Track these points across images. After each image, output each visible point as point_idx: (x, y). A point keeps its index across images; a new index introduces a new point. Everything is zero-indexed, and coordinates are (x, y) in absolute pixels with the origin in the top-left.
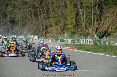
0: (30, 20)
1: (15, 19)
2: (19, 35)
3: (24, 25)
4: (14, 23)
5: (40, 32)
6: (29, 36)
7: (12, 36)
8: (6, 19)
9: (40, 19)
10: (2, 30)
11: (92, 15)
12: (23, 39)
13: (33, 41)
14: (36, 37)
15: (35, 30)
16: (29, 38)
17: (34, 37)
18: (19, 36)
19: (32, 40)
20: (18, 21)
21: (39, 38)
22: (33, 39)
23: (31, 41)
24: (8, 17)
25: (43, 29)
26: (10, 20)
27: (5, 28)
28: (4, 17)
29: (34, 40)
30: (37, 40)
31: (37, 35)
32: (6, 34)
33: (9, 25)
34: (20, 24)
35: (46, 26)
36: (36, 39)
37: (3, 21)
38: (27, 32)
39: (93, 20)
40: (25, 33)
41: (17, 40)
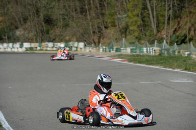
0: (75, 19)
1: (52, 17)
2: (56, 42)
3: (66, 26)
4: (51, 24)
5: (89, 36)
6: (71, 43)
7: (47, 43)
8: (38, 17)
9: (89, 17)
10: (33, 34)
11: (165, 10)
13: (77, 50)
14: (81, 45)
15: (82, 34)
17: (78, 44)
18: (56, 44)
19: (75, 49)
20: (57, 19)
21: (85, 46)
22: (77, 48)
23: (74, 51)
24: (42, 15)
25: (94, 32)
26: (44, 19)
27: (37, 31)
28: (35, 13)
29: (79, 49)
30: (83, 50)
33: (42, 27)
35: (99, 27)
36: (81, 48)
37: (33, 20)
39: (166, 18)
40: (67, 38)
41: (55, 49)
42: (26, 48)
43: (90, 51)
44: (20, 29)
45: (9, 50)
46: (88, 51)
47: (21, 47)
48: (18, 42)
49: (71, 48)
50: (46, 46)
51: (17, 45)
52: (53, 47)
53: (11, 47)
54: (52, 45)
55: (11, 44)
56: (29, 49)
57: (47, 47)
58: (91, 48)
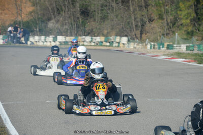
0: (115, 10)
1: (89, 8)
2: (94, 36)
3: (104, 18)
4: (88, 15)
5: (131, 31)
6: (112, 38)
7: (84, 37)
8: (74, 7)
10: (67, 27)
12: (102, 42)
13: (118, 46)
14: (124, 40)
15: (123, 28)
16: (113, 42)
17: (120, 39)
18: (95, 38)
19: (117, 44)
20: (95, 11)
21: (129, 41)
22: (119, 43)
23: (116, 47)
24: (78, 5)
25: (136, 26)
26: (80, 10)
27: (72, 24)
28: (71, 3)
29: (121, 45)
30: (126, 46)
31: (126, 36)
32: (73, 33)
33: (78, 18)
34: (98, 16)
35: (142, 20)
36: (124, 44)
37: (68, 10)
38: (109, 30)
40: (105, 32)
41: (93, 44)
42: (60, 42)
43: (135, 48)
44: (53, 21)
45: (41, 44)
46: (132, 47)
47: (54, 41)
48: (51, 35)
49: (111, 43)
50: (83, 40)
51: (50, 38)
52: (90, 42)
53: (43, 41)
54: (90, 40)
55: (43, 38)
56: (63, 43)
57: (83, 42)
58: (136, 44)
